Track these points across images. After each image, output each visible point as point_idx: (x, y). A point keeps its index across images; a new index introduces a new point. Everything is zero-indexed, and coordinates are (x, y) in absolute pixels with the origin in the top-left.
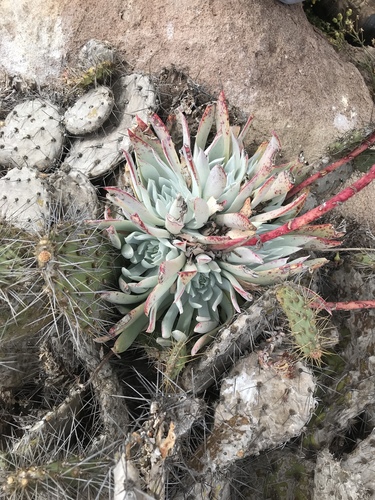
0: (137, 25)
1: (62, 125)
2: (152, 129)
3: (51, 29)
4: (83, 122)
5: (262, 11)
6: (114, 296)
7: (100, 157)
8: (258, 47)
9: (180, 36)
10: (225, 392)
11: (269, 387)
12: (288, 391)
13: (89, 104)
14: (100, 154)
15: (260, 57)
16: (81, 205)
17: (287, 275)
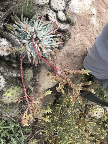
0: (80, 28)
1: (59, 10)
2: (57, 28)
3: (80, 10)
4: (59, 15)
5: (82, 55)
6: (22, 16)
7: (52, 18)
8: (75, 54)
9: (77, 37)
10: (3, 39)
11: (4, 47)
12: (4, 50)
13: (63, 16)
14: (53, 18)
15: (73, 54)
16: (42, 13)
17: (27, 51)
